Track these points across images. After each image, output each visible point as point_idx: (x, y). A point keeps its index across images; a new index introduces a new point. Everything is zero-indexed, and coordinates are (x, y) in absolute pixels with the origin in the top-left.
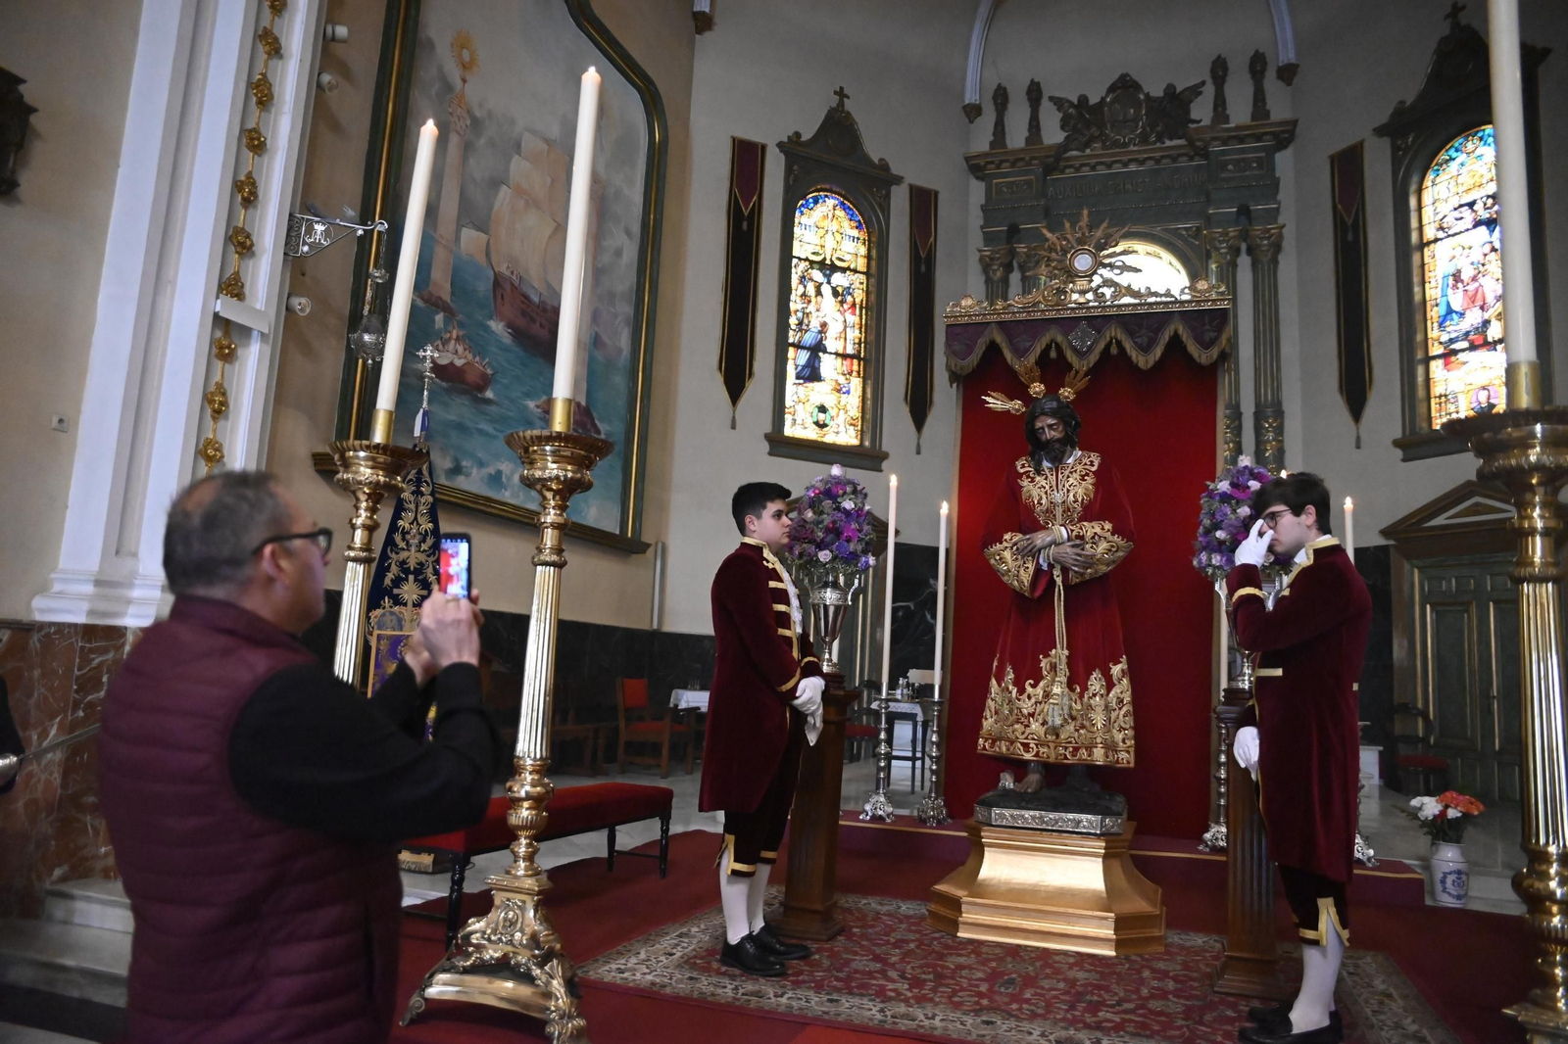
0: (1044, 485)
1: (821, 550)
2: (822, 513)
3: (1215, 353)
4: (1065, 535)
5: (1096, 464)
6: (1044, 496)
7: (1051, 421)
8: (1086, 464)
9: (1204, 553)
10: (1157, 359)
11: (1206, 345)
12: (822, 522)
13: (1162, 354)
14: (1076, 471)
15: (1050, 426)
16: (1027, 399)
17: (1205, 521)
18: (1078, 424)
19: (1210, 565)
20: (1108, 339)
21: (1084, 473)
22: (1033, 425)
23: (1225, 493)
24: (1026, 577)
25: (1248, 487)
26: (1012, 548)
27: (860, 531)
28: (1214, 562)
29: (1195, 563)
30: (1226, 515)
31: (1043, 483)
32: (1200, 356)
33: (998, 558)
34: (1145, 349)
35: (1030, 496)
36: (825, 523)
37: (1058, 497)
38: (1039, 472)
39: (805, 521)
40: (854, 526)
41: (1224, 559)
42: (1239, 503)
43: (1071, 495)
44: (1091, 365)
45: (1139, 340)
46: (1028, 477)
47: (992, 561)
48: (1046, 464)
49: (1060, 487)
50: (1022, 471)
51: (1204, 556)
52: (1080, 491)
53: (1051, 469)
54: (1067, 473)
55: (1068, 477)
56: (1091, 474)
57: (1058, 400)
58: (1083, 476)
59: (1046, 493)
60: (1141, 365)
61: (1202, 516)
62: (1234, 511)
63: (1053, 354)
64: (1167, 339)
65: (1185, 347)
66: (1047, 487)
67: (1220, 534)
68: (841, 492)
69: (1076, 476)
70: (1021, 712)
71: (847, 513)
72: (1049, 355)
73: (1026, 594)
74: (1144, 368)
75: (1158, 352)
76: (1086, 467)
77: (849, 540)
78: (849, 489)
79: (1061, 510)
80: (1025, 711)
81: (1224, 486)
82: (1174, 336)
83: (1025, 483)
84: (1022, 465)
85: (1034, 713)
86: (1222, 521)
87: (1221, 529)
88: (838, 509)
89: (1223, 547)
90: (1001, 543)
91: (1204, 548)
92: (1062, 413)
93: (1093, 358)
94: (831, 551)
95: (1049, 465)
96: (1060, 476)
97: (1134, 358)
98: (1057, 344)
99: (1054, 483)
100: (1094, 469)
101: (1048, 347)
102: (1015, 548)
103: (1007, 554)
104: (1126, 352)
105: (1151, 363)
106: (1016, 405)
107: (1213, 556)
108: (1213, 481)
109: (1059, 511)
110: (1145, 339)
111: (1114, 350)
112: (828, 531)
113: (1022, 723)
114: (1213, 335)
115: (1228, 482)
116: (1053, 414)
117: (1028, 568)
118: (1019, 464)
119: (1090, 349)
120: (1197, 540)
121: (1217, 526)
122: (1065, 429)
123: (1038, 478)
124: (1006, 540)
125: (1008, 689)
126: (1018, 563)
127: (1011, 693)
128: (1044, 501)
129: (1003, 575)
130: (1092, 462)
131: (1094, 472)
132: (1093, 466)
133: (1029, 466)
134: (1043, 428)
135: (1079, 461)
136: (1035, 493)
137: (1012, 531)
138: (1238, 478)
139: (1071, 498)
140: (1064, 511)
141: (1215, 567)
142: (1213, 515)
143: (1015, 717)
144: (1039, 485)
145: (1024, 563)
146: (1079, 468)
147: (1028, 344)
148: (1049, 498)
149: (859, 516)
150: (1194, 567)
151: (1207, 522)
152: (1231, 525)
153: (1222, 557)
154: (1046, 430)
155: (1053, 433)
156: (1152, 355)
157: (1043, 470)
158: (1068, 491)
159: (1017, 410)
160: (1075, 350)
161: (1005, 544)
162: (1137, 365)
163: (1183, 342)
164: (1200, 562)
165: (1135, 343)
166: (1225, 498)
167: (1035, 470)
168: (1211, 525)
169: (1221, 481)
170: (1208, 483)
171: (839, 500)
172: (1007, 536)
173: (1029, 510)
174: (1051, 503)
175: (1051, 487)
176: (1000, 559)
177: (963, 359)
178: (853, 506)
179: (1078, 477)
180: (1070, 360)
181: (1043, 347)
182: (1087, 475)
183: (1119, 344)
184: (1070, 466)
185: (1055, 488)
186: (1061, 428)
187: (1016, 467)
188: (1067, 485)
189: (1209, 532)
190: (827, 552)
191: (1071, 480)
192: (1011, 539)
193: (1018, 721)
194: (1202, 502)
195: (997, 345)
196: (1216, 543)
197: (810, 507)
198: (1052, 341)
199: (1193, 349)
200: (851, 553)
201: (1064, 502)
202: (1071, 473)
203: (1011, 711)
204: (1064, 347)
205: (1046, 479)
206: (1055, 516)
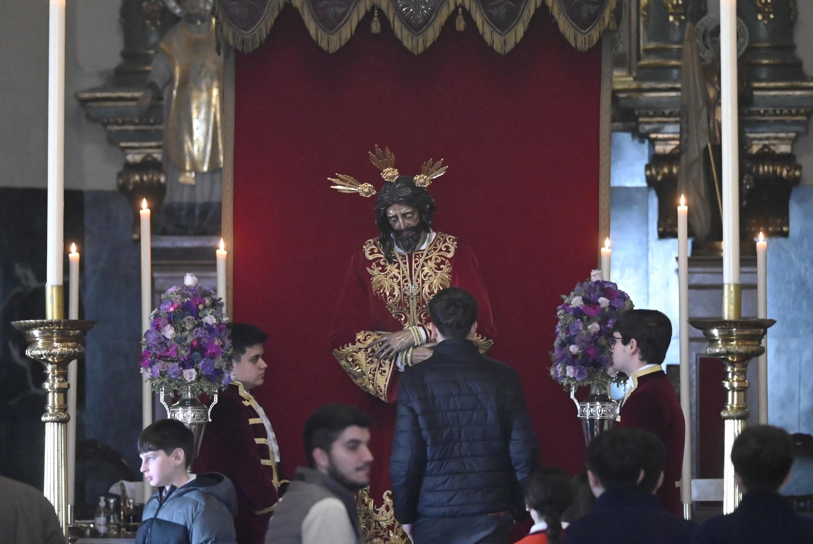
0: (397, 275)
1: (184, 368)
2: (184, 330)
3: (595, 35)
4: (424, 337)
5: (452, 249)
6: (397, 288)
7: (404, 210)
8: (441, 250)
9: (559, 365)
10: (518, 40)
11: (583, 24)
12: (186, 339)
13: (525, 34)
14: (431, 258)
15: (404, 215)
16: (378, 183)
17: (560, 334)
18: (432, 208)
19: (565, 377)
20: (452, 7)
21: (439, 261)
22: (385, 213)
23: (578, 308)
24: (382, 382)
25: (598, 304)
26: (366, 349)
27: (222, 346)
28: (568, 374)
29: (552, 373)
30: (578, 330)
31: (395, 272)
32: (575, 38)
33: (350, 359)
34: (503, 25)
35: (381, 287)
36: (189, 341)
37: (412, 289)
38: (390, 259)
39: (166, 339)
40: (217, 342)
41: (577, 371)
42: (590, 320)
43: (426, 286)
44: (428, 44)
45: (494, 12)
46: (378, 265)
47: (343, 363)
48: (397, 250)
49: (414, 278)
50: (371, 258)
51: (559, 368)
52: (436, 282)
53: (403, 257)
54: (421, 261)
55: (423, 266)
56: (447, 262)
57: (412, 185)
58: (438, 265)
59: (399, 284)
60: (497, 47)
61: (558, 329)
62: (585, 328)
63: (376, 27)
64: (532, 11)
65: (556, 24)
66: (400, 277)
67: (573, 349)
68: (201, 307)
69: (431, 264)
70: (380, 525)
71: (210, 329)
72: (370, 27)
73: (383, 398)
74: (502, 53)
75: (520, 30)
76: (442, 253)
77: (213, 357)
78: (208, 301)
79: (415, 304)
80: (384, 524)
81: (576, 301)
82: (541, 7)
83: (375, 271)
84: (370, 250)
85: (393, 525)
86: (575, 336)
87: (574, 344)
88: (200, 325)
89: (576, 361)
90: (354, 344)
91: (561, 360)
92: (416, 199)
93: (432, 34)
94: (197, 370)
95: (402, 251)
96: (414, 265)
97: (487, 38)
98: (381, 12)
99: (407, 273)
100: (450, 255)
101: (368, 16)
102: (369, 350)
103: (361, 356)
104: (477, 29)
105: (510, 46)
106: (365, 189)
107: (567, 368)
108: (568, 294)
109: (413, 305)
110: (502, 11)
111: (460, 25)
112: (193, 348)
113: (381, 537)
114: (592, 9)
115: (580, 298)
116: (408, 202)
117: (385, 371)
118: (367, 249)
119: (427, 22)
120: (554, 351)
121: (570, 341)
122: (420, 217)
123: (389, 267)
124: (359, 340)
125: (363, 501)
126: (373, 366)
127: (367, 505)
128: (396, 293)
129: (356, 378)
130: (447, 247)
131: (450, 259)
132: (449, 252)
133: (379, 252)
134: (396, 216)
135: (433, 245)
136: (387, 283)
137: (365, 330)
138: (590, 295)
139: (426, 290)
140: (418, 304)
141: (570, 378)
142: (567, 331)
143: (373, 531)
144: (391, 275)
145: (381, 366)
146: (434, 255)
147: (340, 10)
148: (403, 290)
149: (221, 330)
150: (551, 377)
151: (562, 335)
152: (582, 341)
153: (575, 370)
154: (401, 220)
155: (407, 222)
156: (512, 33)
157: (395, 257)
158: (423, 282)
159: (367, 194)
160: (407, 22)
161: (358, 345)
162: (491, 48)
163: (553, 17)
164: (556, 371)
165: (490, 16)
166: (578, 313)
167: (387, 257)
168: (566, 338)
169: (575, 295)
170: (564, 296)
171: (200, 315)
172: (360, 336)
173: (380, 301)
174: (405, 295)
175: (404, 277)
176: (353, 361)
177: (246, 30)
178: (215, 321)
179: (434, 266)
180: (399, 36)
181: (362, 15)
182: (443, 263)
183: (467, 16)
184: (425, 255)
185: (408, 278)
186: (416, 216)
187: (364, 253)
188: (422, 276)
189: (564, 345)
190: (193, 371)
191: (426, 269)
192: (365, 340)
193: (377, 535)
194: (558, 314)
195: (296, 10)
196: (570, 357)
197: (170, 322)
198: (373, 7)
199: (565, 26)
200: (215, 370)
201: (419, 294)
202: (426, 261)
203: (368, 525)
204: (391, 17)
205: (398, 268)
206: (409, 308)
